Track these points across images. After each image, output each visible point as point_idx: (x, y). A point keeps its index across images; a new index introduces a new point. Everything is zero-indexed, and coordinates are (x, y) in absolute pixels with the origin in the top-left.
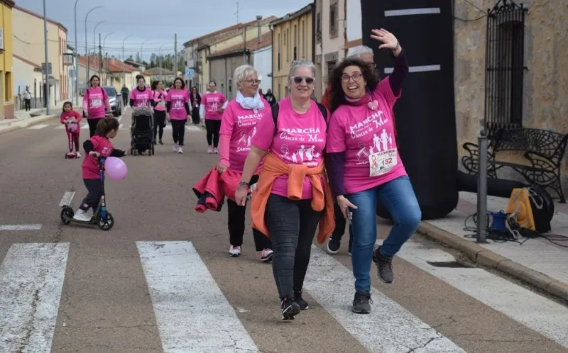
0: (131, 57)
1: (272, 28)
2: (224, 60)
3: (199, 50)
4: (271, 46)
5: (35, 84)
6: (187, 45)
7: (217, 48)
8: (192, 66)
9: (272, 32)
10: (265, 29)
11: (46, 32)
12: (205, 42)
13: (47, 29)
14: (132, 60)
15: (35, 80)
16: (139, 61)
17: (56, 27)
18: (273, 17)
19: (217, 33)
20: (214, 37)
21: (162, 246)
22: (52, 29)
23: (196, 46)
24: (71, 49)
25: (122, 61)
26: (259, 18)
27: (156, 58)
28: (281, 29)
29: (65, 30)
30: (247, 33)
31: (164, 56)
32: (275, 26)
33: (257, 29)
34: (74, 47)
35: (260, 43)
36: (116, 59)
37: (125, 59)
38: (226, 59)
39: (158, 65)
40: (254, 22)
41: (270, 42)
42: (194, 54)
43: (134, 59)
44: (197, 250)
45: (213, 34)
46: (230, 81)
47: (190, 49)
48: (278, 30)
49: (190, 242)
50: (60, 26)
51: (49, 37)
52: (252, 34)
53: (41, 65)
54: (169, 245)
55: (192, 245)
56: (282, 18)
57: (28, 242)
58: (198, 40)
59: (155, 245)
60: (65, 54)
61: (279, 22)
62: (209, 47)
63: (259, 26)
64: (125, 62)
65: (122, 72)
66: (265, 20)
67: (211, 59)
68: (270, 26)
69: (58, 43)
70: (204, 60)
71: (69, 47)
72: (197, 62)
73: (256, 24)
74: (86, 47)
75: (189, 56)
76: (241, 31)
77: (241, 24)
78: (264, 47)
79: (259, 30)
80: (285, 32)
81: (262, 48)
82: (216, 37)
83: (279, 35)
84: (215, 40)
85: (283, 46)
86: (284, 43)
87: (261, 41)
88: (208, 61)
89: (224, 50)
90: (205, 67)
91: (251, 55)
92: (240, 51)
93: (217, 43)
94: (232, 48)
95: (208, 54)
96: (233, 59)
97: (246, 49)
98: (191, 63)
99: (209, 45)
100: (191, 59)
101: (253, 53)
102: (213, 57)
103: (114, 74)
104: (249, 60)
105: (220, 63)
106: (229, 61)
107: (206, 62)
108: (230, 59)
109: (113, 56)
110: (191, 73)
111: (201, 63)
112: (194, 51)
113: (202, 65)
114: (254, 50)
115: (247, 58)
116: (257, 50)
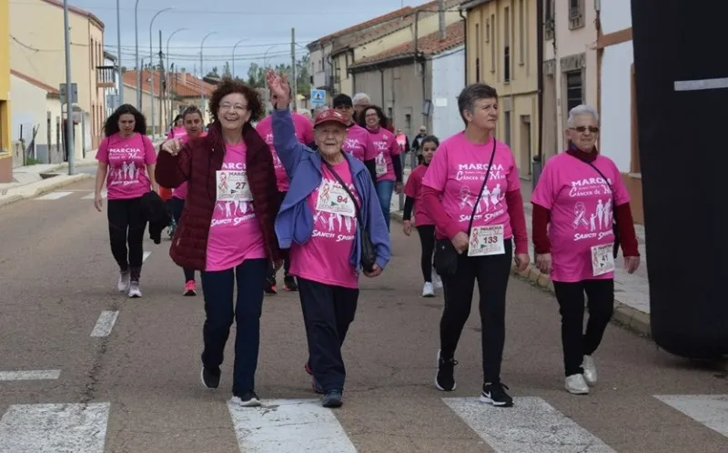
0: (215, 70)
1: (464, 14)
2: (378, 73)
3: (335, 56)
4: (463, 47)
6: (312, 47)
7: (368, 51)
8: (323, 84)
9: (465, 20)
10: (452, 17)
12: (345, 41)
14: (217, 76)
15: (49, 114)
17: (85, 21)
19: (367, 25)
20: (361, 32)
22: (79, 25)
23: (329, 49)
24: (111, 58)
25: (200, 77)
27: (257, 72)
28: (482, 16)
29: (101, 26)
30: (420, 23)
32: (469, 10)
33: (436, 16)
35: (442, 41)
36: (188, 74)
37: (205, 75)
38: (382, 72)
40: (431, 4)
41: (460, 38)
42: (326, 63)
45: (359, 28)
46: (390, 109)
47: (318, 55)
48: (476, 17)
50: (92, 19)
51: (72, 38)
52: (429, 25)
53: (58, 88)
58: (332, 39)
60: (100, 68)
61: (476, 2)
62: (352, 50)
63: (441, 11)
64: (205, 79)
65: (199, 97)
67: (355, 71)
68: (461, 11)
69: (87, 49)
70: (343, 73)
71: (106, 55)
72: (332, 77)
73: (437, 8)
75: (317, 67)
76: (410, 20)
77: (409, 8)
78: (450, 48)
79: (441, 19)
80: (488, 20)
81: (446, 49)
82: (364, 31)
83: (477, 25)
84: (363, 37)
85: (485, 44)
86: (485, 40)
87: (444, 38)
88: (350, 75)
89: (380, 55)
90: (346, 86)
91: (428, 62)
92: (408, 56)
93: (366, 43)
94: (392, 51)
95: (350, 62)
96: (396, 70)
97: (417, 52)
98: (321, 80)
99: (352, 46)
100: (320, 72)
101: (431, 59)
102: (359, 68)
103: (186, 100)
104: (423, 73)
105: (372, 79)
106: (388, 73)
107: (348, 77)
108: (390, 70)
109: (183, 70)
110: (320, 97)
111: (339, 78)
112: (326, 59)
113: (339, 83)
114: (433, 54)
115: (420, 69)
116: (438, 53)
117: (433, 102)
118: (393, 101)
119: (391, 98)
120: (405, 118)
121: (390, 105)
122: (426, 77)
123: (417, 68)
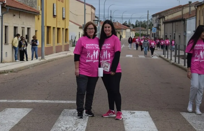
0: (126, 22)
1: (196, 7)
2: (171, 24)
3: (159, 19)
5: (79, 35)
6: (153, 16)
7: (169, 17)
8: (156, 26)
9: (196, 9)
10: (193, 8)
11: (85, 10)
12: (162, 15)
13: (86, 8)
14: (127, 24)
15: (79, 33)
16: (130, 24)
17: (90, 7)
18: (197, 2)
19: (169, 10)
20: (167, 12)
21: (134, 113)
22: (88, 8)
23: (158, 17)
24: (97, 18)
25: (122, 24)
26: (190, 2)
27: (138, 23)
28: (201, 8)
29: (94, 9)
30: (184, 10)
31: (142, 21)
32: (198, 6)
33: (189, 8)
34: (98, 17)
35: (190, 15)
36: (118, 23)
37: (123, 23)
38: (173, 23)
39: (139, 26)
40: (187, 4)
41: (195, 14)
42: (157, 21)
43: (128, 23)
44: (151, 115)
45: (167, 11)
46: (175, 34)
47: (155, 18)
48: (199, 8)
49: (148, 112)
50: (92, 7)
51: (87, 12)
52: (186, 10)
53: (82, 25)
54: (137, 113)
55: (148, 113)
56: (201, 3)
57: (71, 109)
58: (159, 14)
59: (130, 112)
60: (94, 20)
61: (199, 4)
62: (164, 17)
63: (190, 7)
64: (123, 24)
65: (121, 29)
66: (193, 3)
67: (165, 23)
68: (195, 7)
69: (90, 15)
70: (161, 23)
71: (96, 17)
72: (158, 25)
73: (189, 6)
74: (104, 17)
75: (154, 22)
76: (181, 9)
77: (181, 5)
78: (192, 17)
79: (190, 9)
80: (202, 9)
81: (191, 17)
82: (168, 12)
83: (200, 11)
84: (167, 13)
85: (202, 16)
86: (202, 15)
87: (191, 14)
88: (164, 24)
89: (172, 18)
90: (162, 27)
91: (186, 21)
92: (180, 19)
93: (168, 15)
94: (176, 17)
95: (164, 20)
96: (177, 23)
97: (183, 18)
98: (155, 25)
99: (164, 16)
100: (155, 23)
101: (187, 20)
102: (166, 22)
103: (118, 30)
104: (184, 24)
105: (170, 25)
106: (174, 24)
107: (163, 24)
108: (175, 23)
109: (117, 21)
110: (155, 30)
111: (160, 25)
112: (157, 19)
113: (161, 26)
114: (187, 19)
115: (183, 23)
116: (189, 18)
117: (187, 32)
118: (175, 32)
119: (175, 31)
120: (178, 36)
121: (174, 33)
122: (185, 25)
123: (183, 22)
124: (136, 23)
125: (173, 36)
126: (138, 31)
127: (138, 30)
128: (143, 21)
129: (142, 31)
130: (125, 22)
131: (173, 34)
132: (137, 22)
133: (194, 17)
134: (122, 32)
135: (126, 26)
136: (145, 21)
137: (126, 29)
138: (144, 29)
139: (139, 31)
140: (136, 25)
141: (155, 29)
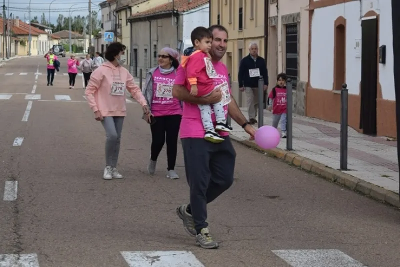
0: (36, 18)
2: (148, 23)
3: (118, 11)
6: (103, 5)
7: (140, 9)
14: (37, 22)
16: (44, 22)
23: (114, 7)
25: (27, 23)
27: (63, 20)
31: (73, 18)
35: (190, 4)
36: (20, 20)
37: (30, 21)
38: (150, 22)
39: (66, 27)
42: (112, 15)
46: (155, 46)
47: (107, 10)
62: (130, 8)
64: (30, 24)
65: (28, 35)
67: (132, 21)
70: (124, 22)
72: (116, 25)
75: (106, 18)
78: (194, 8)
81: (192, 8)
85: (224, 5)
86: (224, 3)
87: (191, 1)
88: (129, 24)
89: (148, 11)
90: (126, 30)
91: (181, 17)
92: (168, 12)
93: (139, 4)
94: (156, 9)
95: (129, 15)
96: (159, 21)
97: (174, 10)
98: (108, 26)
99: (130, 5)
100: (108, 21)
101: (182, 15)
102: (134, 19)
103: (19, 37)
104: (177, 23)
105: (143, 27)
106: (154, 23)
107: (127, 24)
108: (155, 21)
109: (17, 17)
110: (111, 37)
111: (121, 25)
112: (112, 13)
113: (121, 28)
114: (184, 11)
115: (176, 21)
116: (187, 11)
117: (184, 41)
118: (157, 41)
119: (156, 39)
121: (155, 43)
122: (179, 26)
123: (173, 20)
124: (57, 21)
125: (153, 51)
126: (63, 40)
127: (65, 38)
128: (75, 17)
129: (73, 40)
130: (34, 19)
131: (153, 47)
132: (61, 19)
133: (198, 9)
134: (29, 41)
135: (38, 27)
136: (79, 16)
137: (37, 36)
138: (77, 34)
139: (66, 40)
140: (59, 25)
141: (111, 34)
